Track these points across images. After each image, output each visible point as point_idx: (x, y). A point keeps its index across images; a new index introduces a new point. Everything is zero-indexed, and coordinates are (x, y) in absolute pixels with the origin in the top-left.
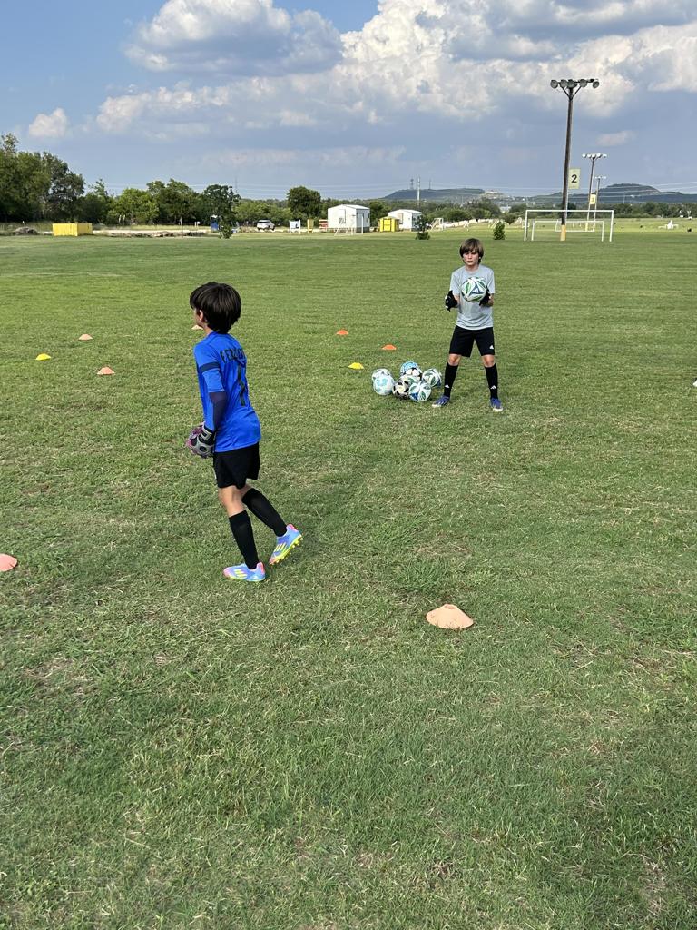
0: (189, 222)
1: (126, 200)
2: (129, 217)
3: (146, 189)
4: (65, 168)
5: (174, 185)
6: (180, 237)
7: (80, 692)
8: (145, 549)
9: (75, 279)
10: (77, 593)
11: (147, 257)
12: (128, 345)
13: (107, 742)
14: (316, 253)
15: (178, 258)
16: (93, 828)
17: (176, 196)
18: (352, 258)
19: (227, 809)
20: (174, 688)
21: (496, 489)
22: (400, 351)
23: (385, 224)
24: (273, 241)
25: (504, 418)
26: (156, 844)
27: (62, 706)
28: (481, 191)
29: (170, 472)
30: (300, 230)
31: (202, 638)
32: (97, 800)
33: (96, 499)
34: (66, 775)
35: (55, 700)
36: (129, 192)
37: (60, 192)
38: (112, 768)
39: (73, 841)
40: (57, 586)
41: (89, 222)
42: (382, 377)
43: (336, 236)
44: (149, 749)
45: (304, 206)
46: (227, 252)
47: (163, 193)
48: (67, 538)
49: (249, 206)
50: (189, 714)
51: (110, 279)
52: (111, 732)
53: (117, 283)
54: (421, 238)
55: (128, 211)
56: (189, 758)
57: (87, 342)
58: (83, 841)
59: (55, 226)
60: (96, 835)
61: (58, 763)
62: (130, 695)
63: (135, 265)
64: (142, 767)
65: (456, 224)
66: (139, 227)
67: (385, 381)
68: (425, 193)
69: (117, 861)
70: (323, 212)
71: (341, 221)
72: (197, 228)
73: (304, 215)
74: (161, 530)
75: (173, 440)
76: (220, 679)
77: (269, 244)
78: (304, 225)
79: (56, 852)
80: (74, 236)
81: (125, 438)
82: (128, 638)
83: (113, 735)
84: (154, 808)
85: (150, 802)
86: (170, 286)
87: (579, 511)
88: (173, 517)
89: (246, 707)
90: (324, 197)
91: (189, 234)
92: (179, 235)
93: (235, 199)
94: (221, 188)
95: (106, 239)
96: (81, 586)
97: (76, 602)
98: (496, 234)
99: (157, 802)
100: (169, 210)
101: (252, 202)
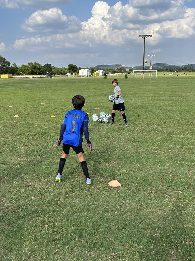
0: (40, 74)
1: (22, 68)
2: (23, 73)
3: (28, 65)
4: (5, 59)
5: (36, 64)
6: (38, 78)
7: (10, 208)
8: (28, 167)
9: (8, 90)
10: (9, 180)
11: (28, 84)
12: (23, 108)
13: (18, 222)
14: (76, 82)
15: (37, 84)
16: (14, 248)
17: (36, 67)
18: (86, 84)
19: (53, 241)
20: (37, 206)
21: (127, 147)
22: (100, 109)
23: (95, 74)
24: (64, 79)
25: (129, 127)
26: (32, 251)
27: (4, 212)
28: (121, 65)
29: (35, 144)
30: (71, 76)
31: (45, 192)
32: (15, 240)
33: (14, 152)
34: (6, 233)
35: (3, 211)
36: (23, 66)
37: (3, 66)
38: (19, 230)
39: (8, 252)
40: (3, 178)
41: (11, 74)
42: (95, 116)
43: (81, 77)
44: (30, 224)
45: (72, 69)
46: (51, 82)
47: (33, 66)
48: (6, 164)
49: (57, 69)
50: (41, 214)
51: (17, 90)
52: (19, 220)
53: (19, 91)
54: (105, 78)
55: (23, 71)
56: (42, 226)
57: (11, 108)
58: (11, 252)
59: (2, 75)
60: (15, 250)
61: (4, 229)
62: (25, 209)
63: (25, 86)
64: (28, 229)
65: (114, 74)
66: (26, 75)
67: (96, 117)
68: (105, 66)
69: (21, 257)
70: (78, 71)
71: (83, 73)
72: (42, 76)
73: (72, 72)
74: (33, 161)
75: (36, 135)
76: (50, 203)
77: (63, 80)
78: (72, 75)
79: (3, 256)
80: (7, 78)
81: (22, 135)
82: (24, 192)
83: (20, 221)
84: (32, 241)
85: (31, 239)
86: (35, 92)
87: (150, 153)
88: (36, 157)
89: (58, 211)
90: (78, 67)
91: (40, 77)
92: (37, 78)
93: (53, 67)
94: (49, 64)
95: (16, 79)
96: (10, 178)
97: (8, 182)
98: (125, 77)
99: (32, 239)
100: (34, 71)
101: (58, 68)
